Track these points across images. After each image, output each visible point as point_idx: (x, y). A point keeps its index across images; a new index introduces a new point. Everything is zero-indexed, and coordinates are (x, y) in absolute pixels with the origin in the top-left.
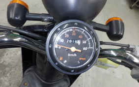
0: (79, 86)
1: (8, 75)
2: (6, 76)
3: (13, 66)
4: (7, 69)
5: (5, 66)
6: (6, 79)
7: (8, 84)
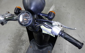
0: (61, 50)
1: (24, 45)
2: (24, 46)
3: (26, 41)
4: (24, 42)
5: (23, 41)
6: (24, 47)
7: (25, 49)
